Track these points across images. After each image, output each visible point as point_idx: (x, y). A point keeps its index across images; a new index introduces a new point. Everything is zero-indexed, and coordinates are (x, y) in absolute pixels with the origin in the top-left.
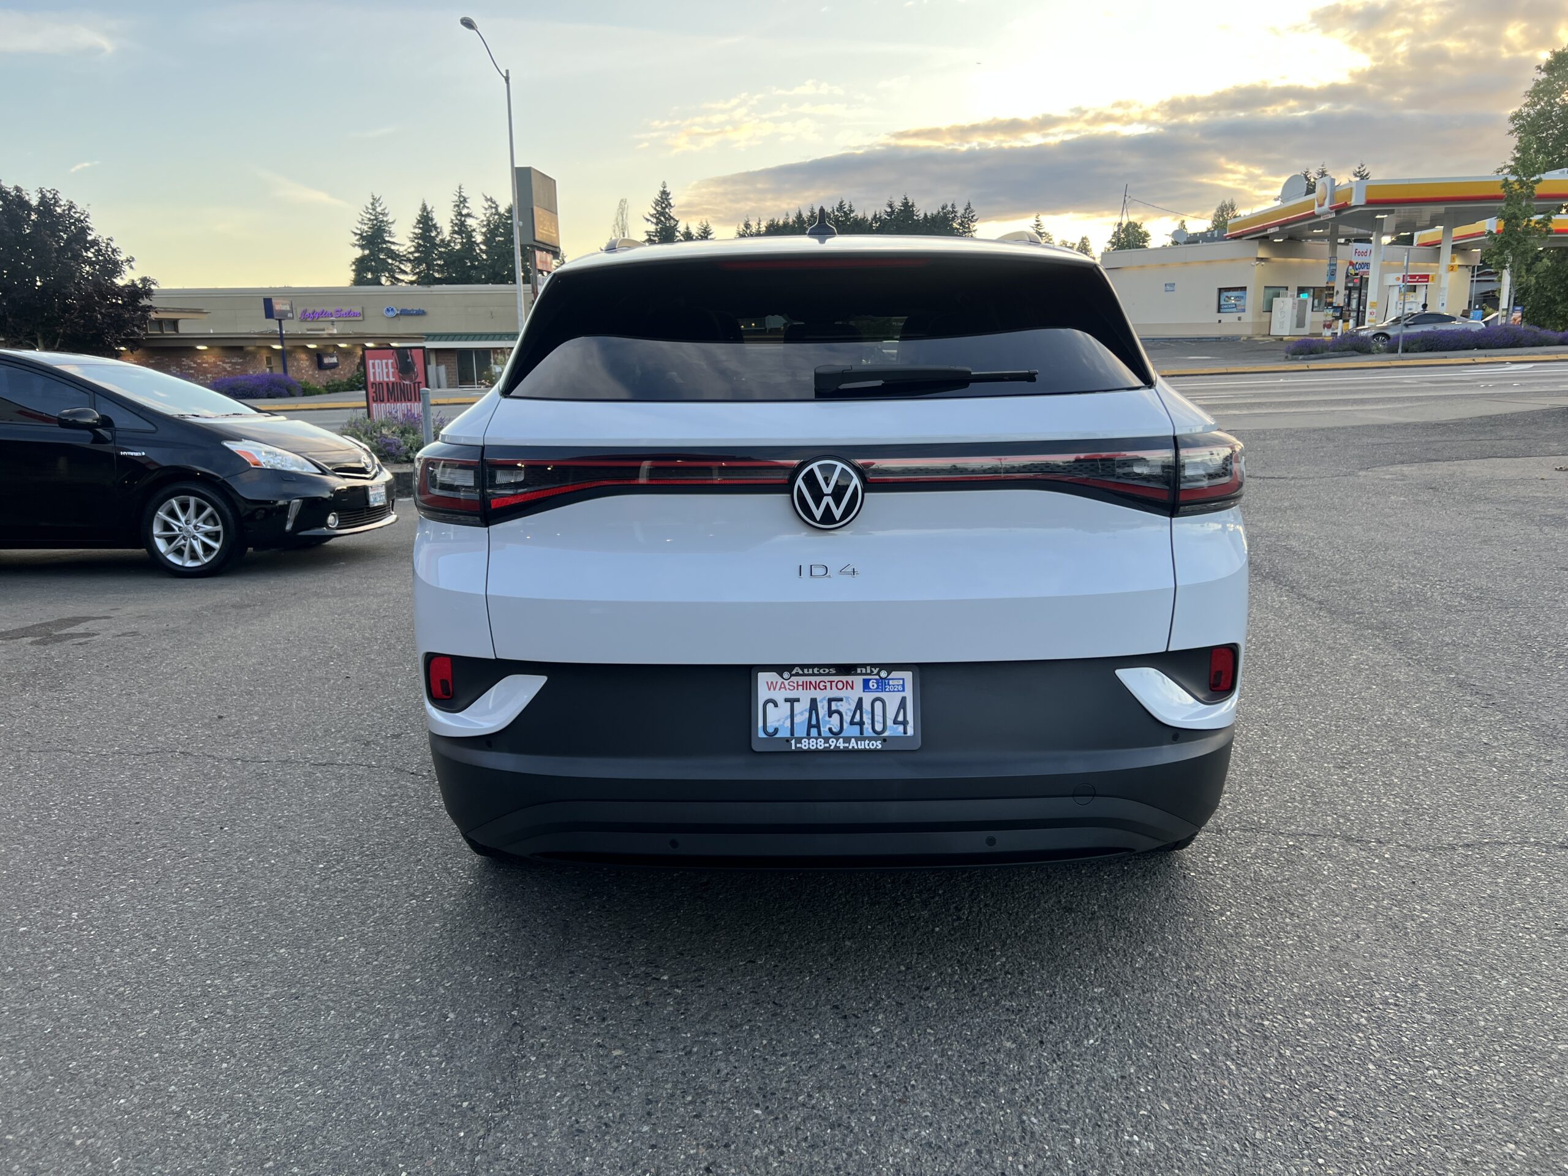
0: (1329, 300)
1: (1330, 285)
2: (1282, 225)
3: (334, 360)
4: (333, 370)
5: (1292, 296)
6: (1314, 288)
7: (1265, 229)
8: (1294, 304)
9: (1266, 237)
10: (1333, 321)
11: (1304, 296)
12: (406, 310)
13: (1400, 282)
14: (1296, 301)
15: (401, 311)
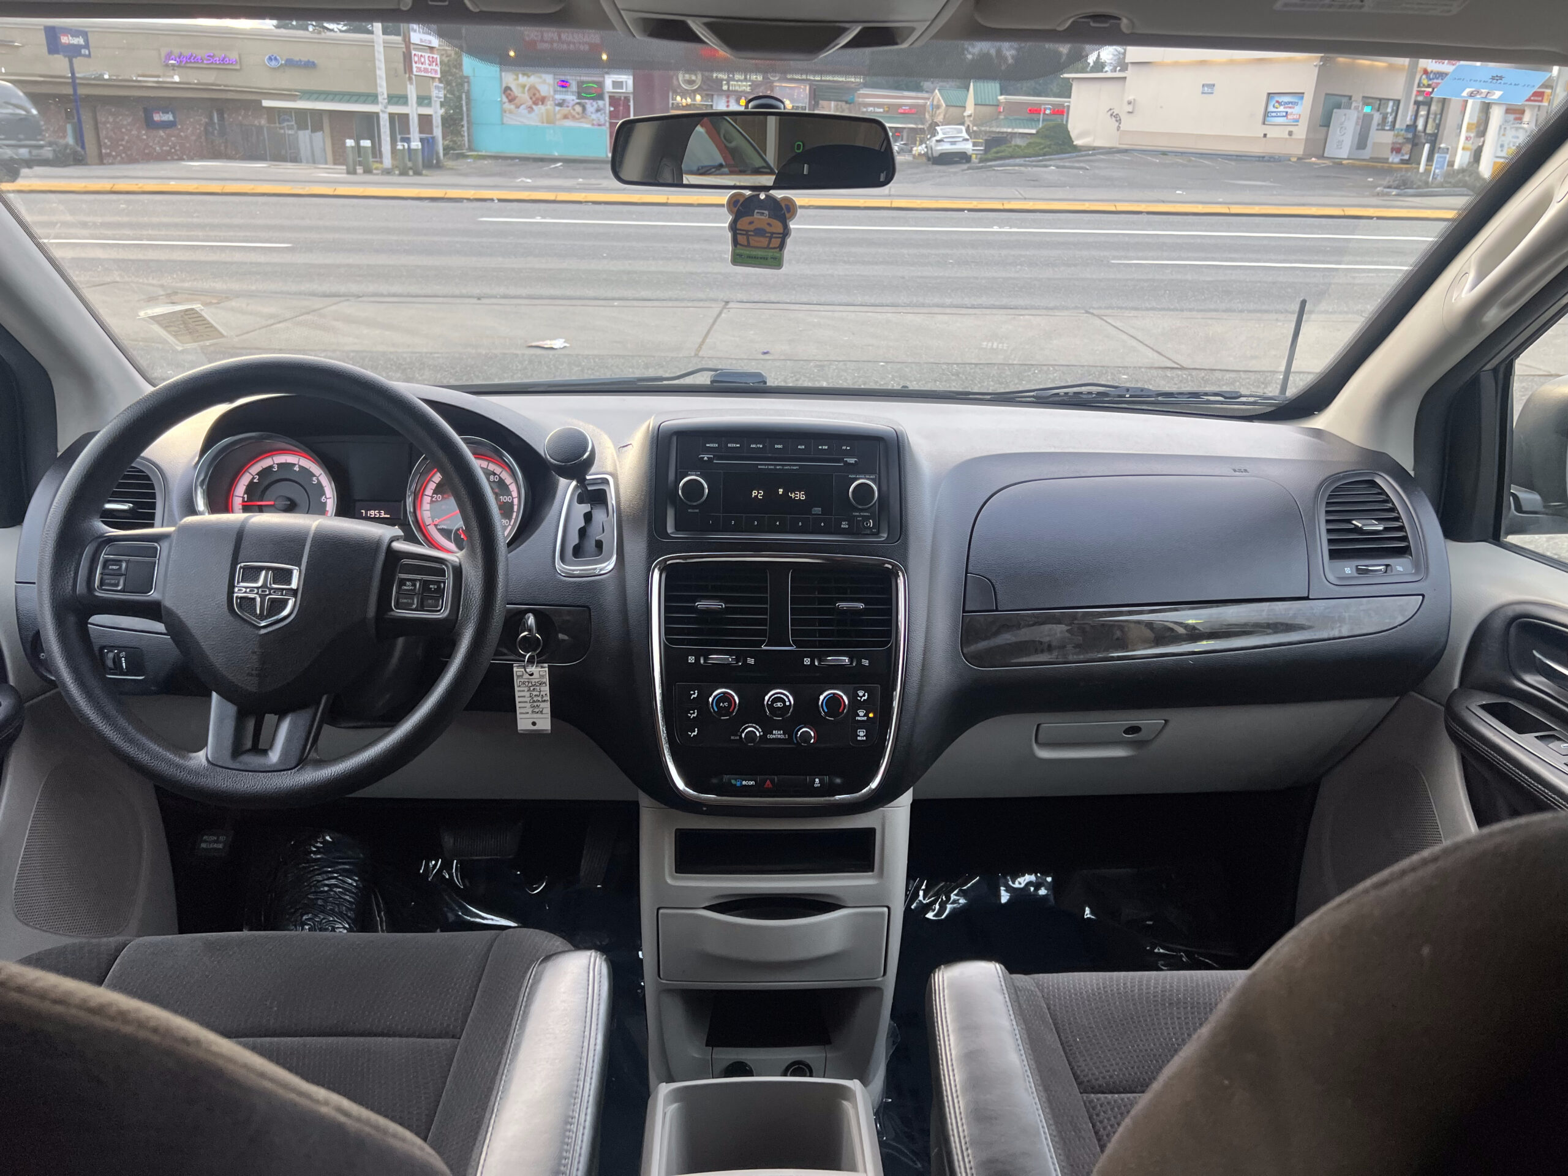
3: (169, 117)
4: (168, 131)
5: (1356, 108)
6: (1380, 100)
8: (1358, 118)
10: (1403, 144)
11: (1367, 109)
12: (292, 59)
14: (1361, 115)
15: (287, 60)
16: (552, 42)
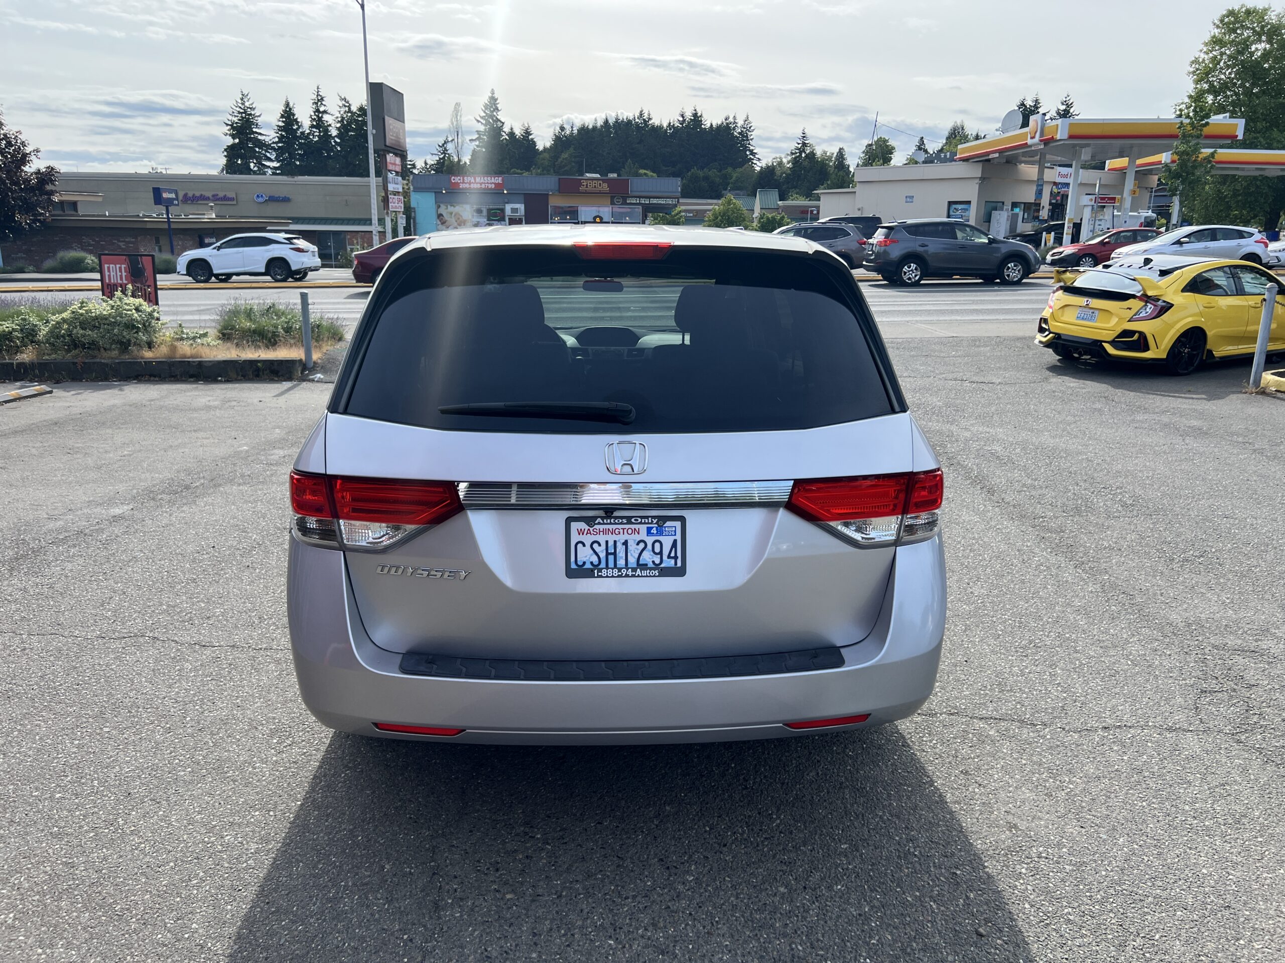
0: (1036, 214)
1: (1037, 202)
2: (1000, 152)
5: (1007, 210)
6: (1025, 203)
7: (988, 153)
8: (1008, 216)
9: (989, 160)
11: (1017, 210)
12: (273, 197)
13: (1093, 203)
14: (1010, 214)
15: (270, 197)
16: (470, 183)
